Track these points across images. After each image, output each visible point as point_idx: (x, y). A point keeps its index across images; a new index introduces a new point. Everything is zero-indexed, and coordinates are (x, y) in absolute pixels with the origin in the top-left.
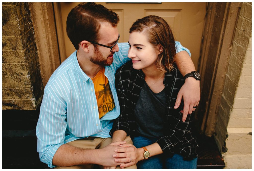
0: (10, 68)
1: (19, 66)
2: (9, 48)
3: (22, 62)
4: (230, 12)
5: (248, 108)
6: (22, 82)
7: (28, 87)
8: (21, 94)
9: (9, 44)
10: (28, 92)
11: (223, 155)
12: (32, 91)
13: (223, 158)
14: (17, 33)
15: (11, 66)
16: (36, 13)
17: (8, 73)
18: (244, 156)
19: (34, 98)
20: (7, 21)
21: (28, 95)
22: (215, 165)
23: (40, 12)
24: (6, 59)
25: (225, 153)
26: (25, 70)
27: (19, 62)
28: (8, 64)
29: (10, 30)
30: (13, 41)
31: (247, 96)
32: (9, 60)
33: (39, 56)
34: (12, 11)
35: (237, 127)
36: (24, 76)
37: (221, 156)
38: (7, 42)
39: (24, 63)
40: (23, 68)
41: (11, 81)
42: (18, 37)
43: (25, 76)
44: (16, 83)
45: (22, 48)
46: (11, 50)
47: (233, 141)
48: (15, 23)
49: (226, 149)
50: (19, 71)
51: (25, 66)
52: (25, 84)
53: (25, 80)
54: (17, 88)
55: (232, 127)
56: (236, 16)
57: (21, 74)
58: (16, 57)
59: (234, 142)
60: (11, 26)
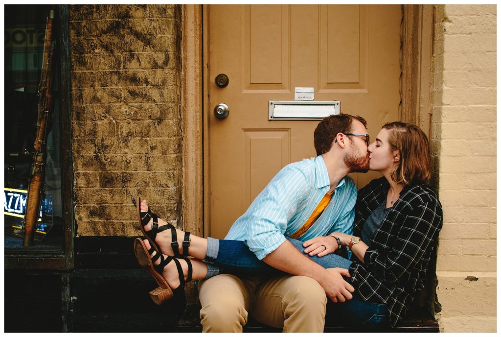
0: (155, 177)
1: (165, 175)
2: (158, 152)
3: (170, 170)
4: (421, 120)
5: (458, 239)
6: (165, 196)
7: (171, 203)
8: (161, 214)
9: (159, 148)
10: (170, 210)
11: (436, 317)
12: (176, 209)
13: (437, 322)
14: (170, 135)
15: (156, 174)
16: (189, 122)
17: (151, 184)
18: (468, 318)
19: (175, 220)
20: (162, 120)
21: (169, 215)
22: (424, 327)
23: (192, 120)
24: (152, 165)
25: (438, 314)
26: (171, 180)
27: (166, 170)
28: (154, 171)
29: (164, 130)
30: (164, 144)
31: (454, 219)
32: (155, 167)
33: (183, 174)
34: (171, 110)
35: (450, 270)
36: (169, 187)
37: (434, 318)
38: (159, 145)
39: (172, 171)
40: (170, 177)
41: (152, 195)
42: (172, 138)
43: (170, 189)
44: (158, 197)
45: (174, 152)
46: (161, 155)
47: (446, 291)
48: (171, 122)
49: (440, 306)
50: (164, 182)
51: (173, 175)
52: (169, 199)
53: (169, 193)
54: (157, 205)
55: (442, 271)
56: (429, 124)
57: (167, 185)
58: (165, 163)
59: (448, 293)
60: (166, 126)
